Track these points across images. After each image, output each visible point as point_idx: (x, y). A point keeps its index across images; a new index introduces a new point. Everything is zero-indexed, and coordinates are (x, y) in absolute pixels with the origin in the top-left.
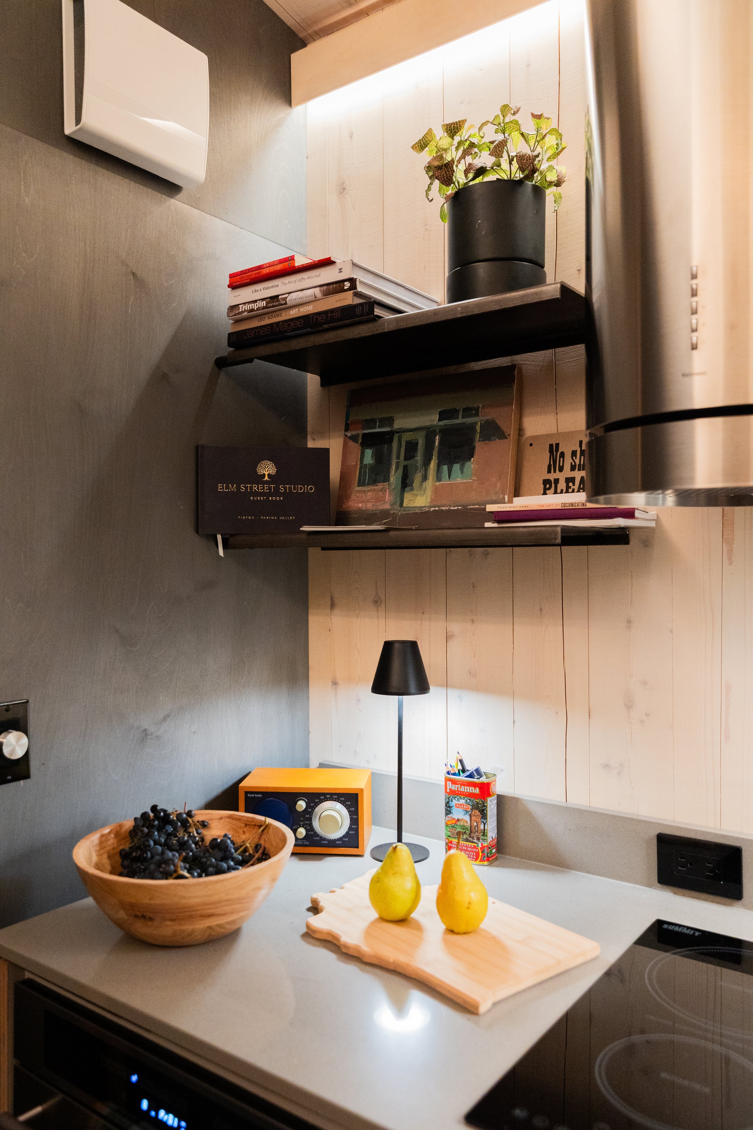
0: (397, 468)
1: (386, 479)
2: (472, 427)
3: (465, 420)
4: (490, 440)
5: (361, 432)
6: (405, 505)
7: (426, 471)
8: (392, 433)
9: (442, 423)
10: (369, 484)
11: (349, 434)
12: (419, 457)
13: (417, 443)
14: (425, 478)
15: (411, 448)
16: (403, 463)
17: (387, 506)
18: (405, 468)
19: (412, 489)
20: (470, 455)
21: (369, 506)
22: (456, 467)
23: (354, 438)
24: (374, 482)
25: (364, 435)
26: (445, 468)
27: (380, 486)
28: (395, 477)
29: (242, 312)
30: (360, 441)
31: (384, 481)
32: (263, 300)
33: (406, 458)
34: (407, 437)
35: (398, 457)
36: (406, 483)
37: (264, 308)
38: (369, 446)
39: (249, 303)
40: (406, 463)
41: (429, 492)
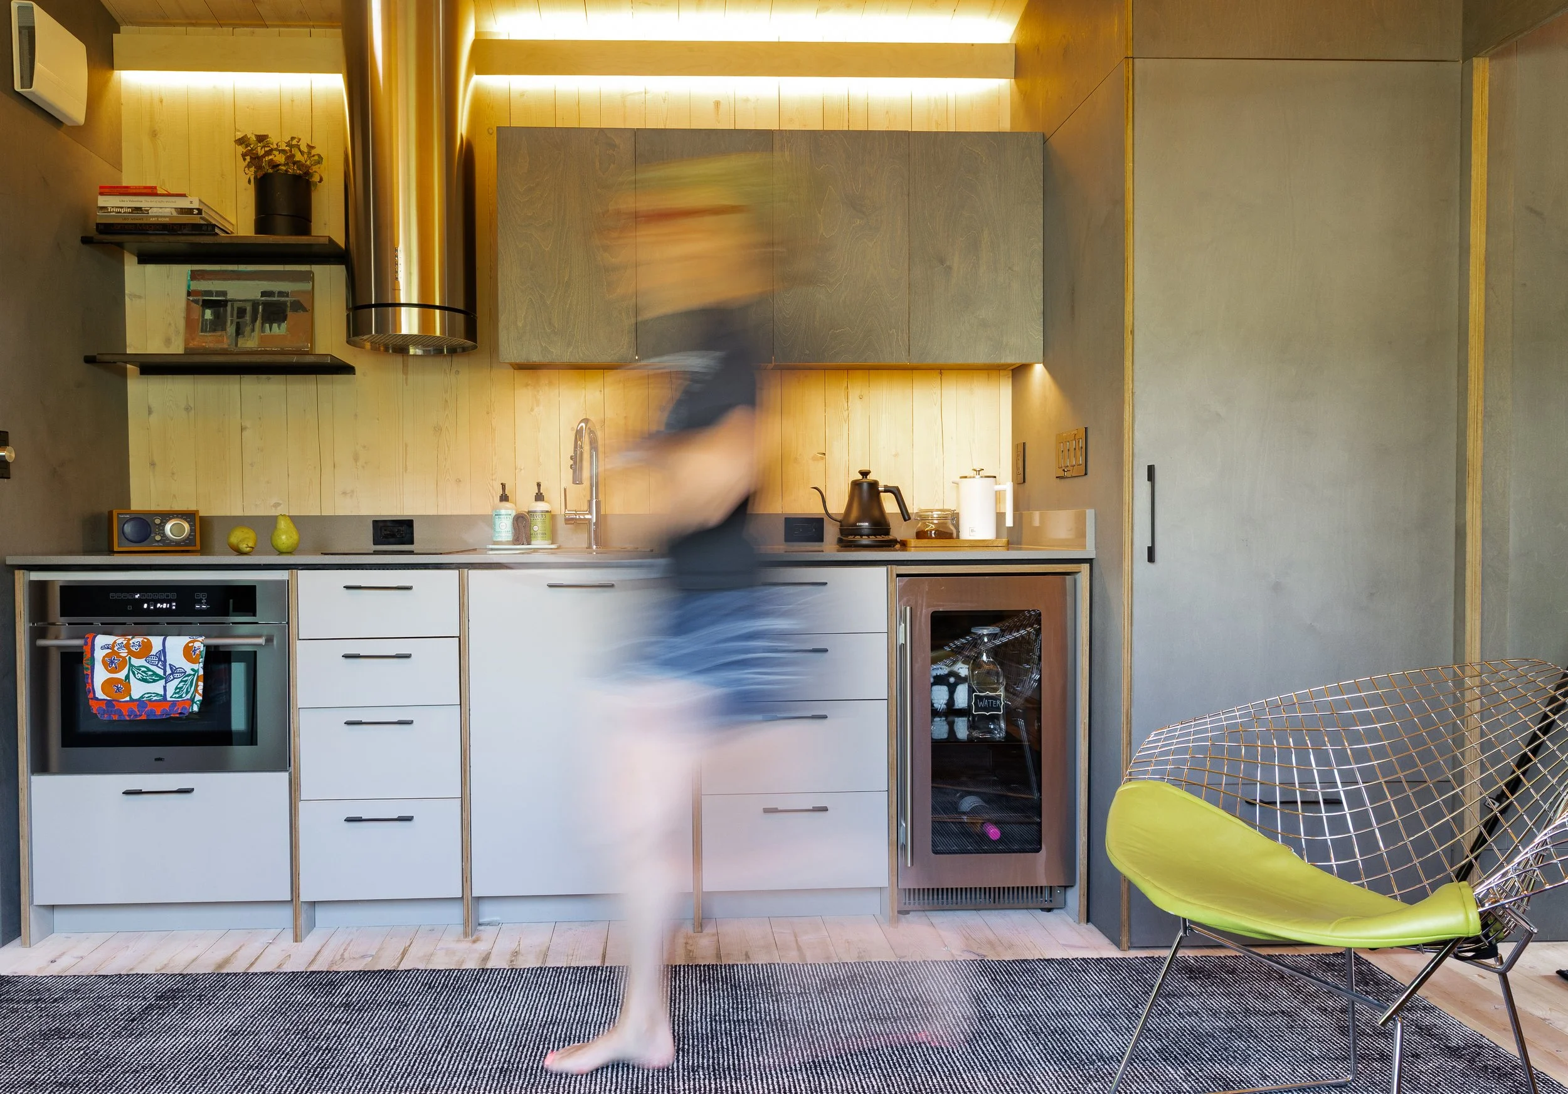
0: (232, 323)
1: (224, 329)
2: (285, 303)
3: (279, 299)
4: (296, 311)
5: (201, 298)
6: (239, 345)
7: (253, 326)
8: (226, 301)
9: (263, 298)
10: (209, 332)
11: (191, 298)
12: (248, 317)
13: (246, 309)
14: (253, 330)
15: (241, 312)
16: (236, 320)
17: (225, 346)
18: (238, 324)
19: (244, 336)
20: (284, 319)
21: (211, 345)
22: (275, 326)
23: (196, 302)
24: (214, 330)
25: (204, 301)
26: (267, 325)
27: (219, 333)
28: (231, 329)
29: (111, 212)
30: (201, 303)
31: (222, 330)
32: (129, 208)
33: (238, 317)
34: (236, 305)
35: (232, 316)
36: (239, 332)
37: (129, 213)
38: (209, 308)
39: (116, 207)
40: (239, 320)
41: (256, 339)
